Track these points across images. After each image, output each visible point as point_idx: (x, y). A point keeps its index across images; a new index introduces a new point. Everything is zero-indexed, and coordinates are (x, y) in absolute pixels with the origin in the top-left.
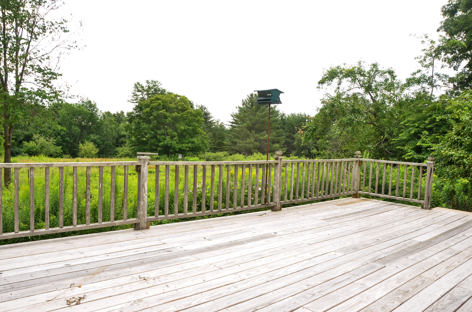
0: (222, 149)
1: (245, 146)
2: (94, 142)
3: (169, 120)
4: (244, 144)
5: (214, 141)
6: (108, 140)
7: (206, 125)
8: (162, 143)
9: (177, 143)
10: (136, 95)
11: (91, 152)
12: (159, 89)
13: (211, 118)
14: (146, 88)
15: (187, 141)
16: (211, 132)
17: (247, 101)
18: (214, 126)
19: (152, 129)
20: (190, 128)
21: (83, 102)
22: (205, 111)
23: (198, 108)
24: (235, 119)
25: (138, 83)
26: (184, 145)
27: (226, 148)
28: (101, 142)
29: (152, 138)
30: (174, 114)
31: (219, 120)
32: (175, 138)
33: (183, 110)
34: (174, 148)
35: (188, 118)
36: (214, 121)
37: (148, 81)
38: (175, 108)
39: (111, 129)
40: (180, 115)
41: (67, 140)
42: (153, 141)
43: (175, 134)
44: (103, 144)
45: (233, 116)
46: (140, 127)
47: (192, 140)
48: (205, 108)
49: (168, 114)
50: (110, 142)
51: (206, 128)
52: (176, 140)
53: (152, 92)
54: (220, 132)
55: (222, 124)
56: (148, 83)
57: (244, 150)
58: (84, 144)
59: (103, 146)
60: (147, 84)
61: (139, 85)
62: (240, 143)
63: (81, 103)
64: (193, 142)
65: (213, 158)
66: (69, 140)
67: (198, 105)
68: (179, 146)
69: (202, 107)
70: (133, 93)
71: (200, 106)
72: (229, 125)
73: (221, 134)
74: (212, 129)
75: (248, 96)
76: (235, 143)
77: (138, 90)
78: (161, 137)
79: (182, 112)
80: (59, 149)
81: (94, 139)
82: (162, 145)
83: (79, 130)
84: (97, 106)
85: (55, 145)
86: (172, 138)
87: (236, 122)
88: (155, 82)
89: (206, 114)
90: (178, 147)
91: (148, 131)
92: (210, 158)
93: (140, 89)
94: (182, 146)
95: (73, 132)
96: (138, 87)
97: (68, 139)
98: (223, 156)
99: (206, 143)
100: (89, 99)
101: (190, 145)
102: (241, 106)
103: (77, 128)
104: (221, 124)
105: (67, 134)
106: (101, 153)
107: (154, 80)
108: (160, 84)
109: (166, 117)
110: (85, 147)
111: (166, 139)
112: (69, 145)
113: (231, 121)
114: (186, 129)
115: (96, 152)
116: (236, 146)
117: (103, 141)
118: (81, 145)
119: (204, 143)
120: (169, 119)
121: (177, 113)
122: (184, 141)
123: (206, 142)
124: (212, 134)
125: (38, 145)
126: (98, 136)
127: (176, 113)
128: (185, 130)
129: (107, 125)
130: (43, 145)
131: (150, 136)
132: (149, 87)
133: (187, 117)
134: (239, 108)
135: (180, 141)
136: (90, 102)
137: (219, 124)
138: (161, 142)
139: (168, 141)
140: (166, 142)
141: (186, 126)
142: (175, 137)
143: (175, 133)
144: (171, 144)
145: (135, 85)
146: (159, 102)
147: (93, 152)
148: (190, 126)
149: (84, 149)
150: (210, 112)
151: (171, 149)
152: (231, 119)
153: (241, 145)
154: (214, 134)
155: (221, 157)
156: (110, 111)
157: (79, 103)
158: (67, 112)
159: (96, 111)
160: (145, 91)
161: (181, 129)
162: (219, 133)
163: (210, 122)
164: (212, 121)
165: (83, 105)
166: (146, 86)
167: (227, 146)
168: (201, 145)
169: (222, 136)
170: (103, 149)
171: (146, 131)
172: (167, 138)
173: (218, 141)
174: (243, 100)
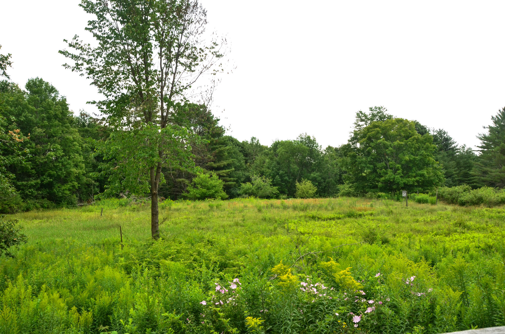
0: (469, 180)
1: (499, 176)
2: (314, 180)
3: (389, 150)
4: (498, 173)
5: (458, 172)
6: (329, 178)
7: (447, 153)
8: (383, 179)
9: (401, 177)
10: (359, 125)
11: (308, 192)
12: (385, 116)
13: (453, 144)
14: (369, 117)
15: (414, 174)
16: (453, 160)
17: (499, 117)
18: (457, 154)
19: (370, 163)
20: (418, 157)
21: (302, 138)
22: (445, 135)
23: (435, 134)
24: (485, 142)
25: (361, 112)
26: (410, 179)
27: (475, 179)
28: (322, 180)
29: (371, 173)
30: (396, 143)
31: (464, 145)
32: (398, 172)
33: (407, 137)
34: (398, 184)
35: (414, 146)
36: (458, 147)
37: (371, 108)
38: (397, 136)
39: (332, 165)
40: (403, 143)
41: (286, 180)
42: (373, 176)
43: (398, 167)
44: (324, 182)
45: (481, 139)
46: (356, 161)
47: (420, 172)
48: (444, 133)
49: (388, 143)
50: (332, 180)
51: (447, 156)
52: (399, 174)
53: (377, 119)
54: (466, 160)
55: (470, 150)
56: (372, 110)
57: (499, 181)
58: (301, 183)
59: (324, 184)
60: (370, 111)
61: (362, 114)
62: (491, 172)
63: (300, 139)
64: (422, 175)
65: (449, 194)
66: (288, 179)
67: (435, 130)
68: (405, 180)
69: (441, 131)
70: (355, 124)
71: (438, 131)
72: (478, 151)
73: (467, 162)
74: (456, 156)
75: (500, 111)
76: (485, 173)
77: (361, 119)
78: (382, 171)
79: (406, 139)
80: (275, 189)
81: (315, 177)
82: (384, 181)
83: (298, 168)
84: (317, 142)
85: (271, 185)
86: (395, 171)
87: (487, 146)
88: (379, 108)
89: (447, 140)
90: (402, 182)
91: (366, 165)
92: (445, 194)
93: (364, 118)
94: (408, 181)
95: (292, 170)
96: (361, 116)
97: (286, 178)
98: (462, 191)
99: (440, 175)
100: (308, 135)
101: (418, 178)
102: (493, 125)
103: (296, 166)
104: (467, 150)
105: (286, 173)
106: (322, 192)
107: (378, 106)
108: (385, 110)
109: (386, 147)
110: (303, 186)
111: (387, 174)
112: (289, 185)
113: (480, 145)
114: (412, 159)
115: (314, 192)
116: (487, 176)
117: (324, 179)
118: (297, 184)
119: (437, 176)
120: (390, 148)
121: (400, 141)
122: (410, 174)
123: (440, 173)
124: (455, 163)
125: (254, 187)
126: (318, 174)
127: (398, 141)
128: (410, 161)
129: (327, 160)
130: (259, 186)
131: (369, 170)
132: (373, 114)
133: (413, 144)
134: (490, 127)
135: (405, 175)
136: (309, 137)
137: (465, 150)
138: (382, 176)
139: (390, 175)
140: (387, 177)
141: (412, 156)
142: (398, 169)
143: (398, 165)
144: (394, 178)
145: (358, 114)
146: (377, 130)
147: (311, 192)
148: (417, 155)
149: (302, 188)
150: (451, 137)
151: (394, 184)
152: (480, 143)
153: (494, 174)
154: (458, 164)
155: (459, 193)
156: (331, 146)
157: (298, 140)
158: (284, 150)
159: (317, 147)
160: (369, 120)
161: (405, 160)
162: (464, 162)
163: (453, 149)
164: (455, 147)
165: (301, 142)
166: (369, 114)
167: (476, 177)
168: (432, 178)
169: (468, 165)
170: (325, 187)
171: (363, 165)
172: (388, 172)
173: (464, 171)
174: (492, 117)
